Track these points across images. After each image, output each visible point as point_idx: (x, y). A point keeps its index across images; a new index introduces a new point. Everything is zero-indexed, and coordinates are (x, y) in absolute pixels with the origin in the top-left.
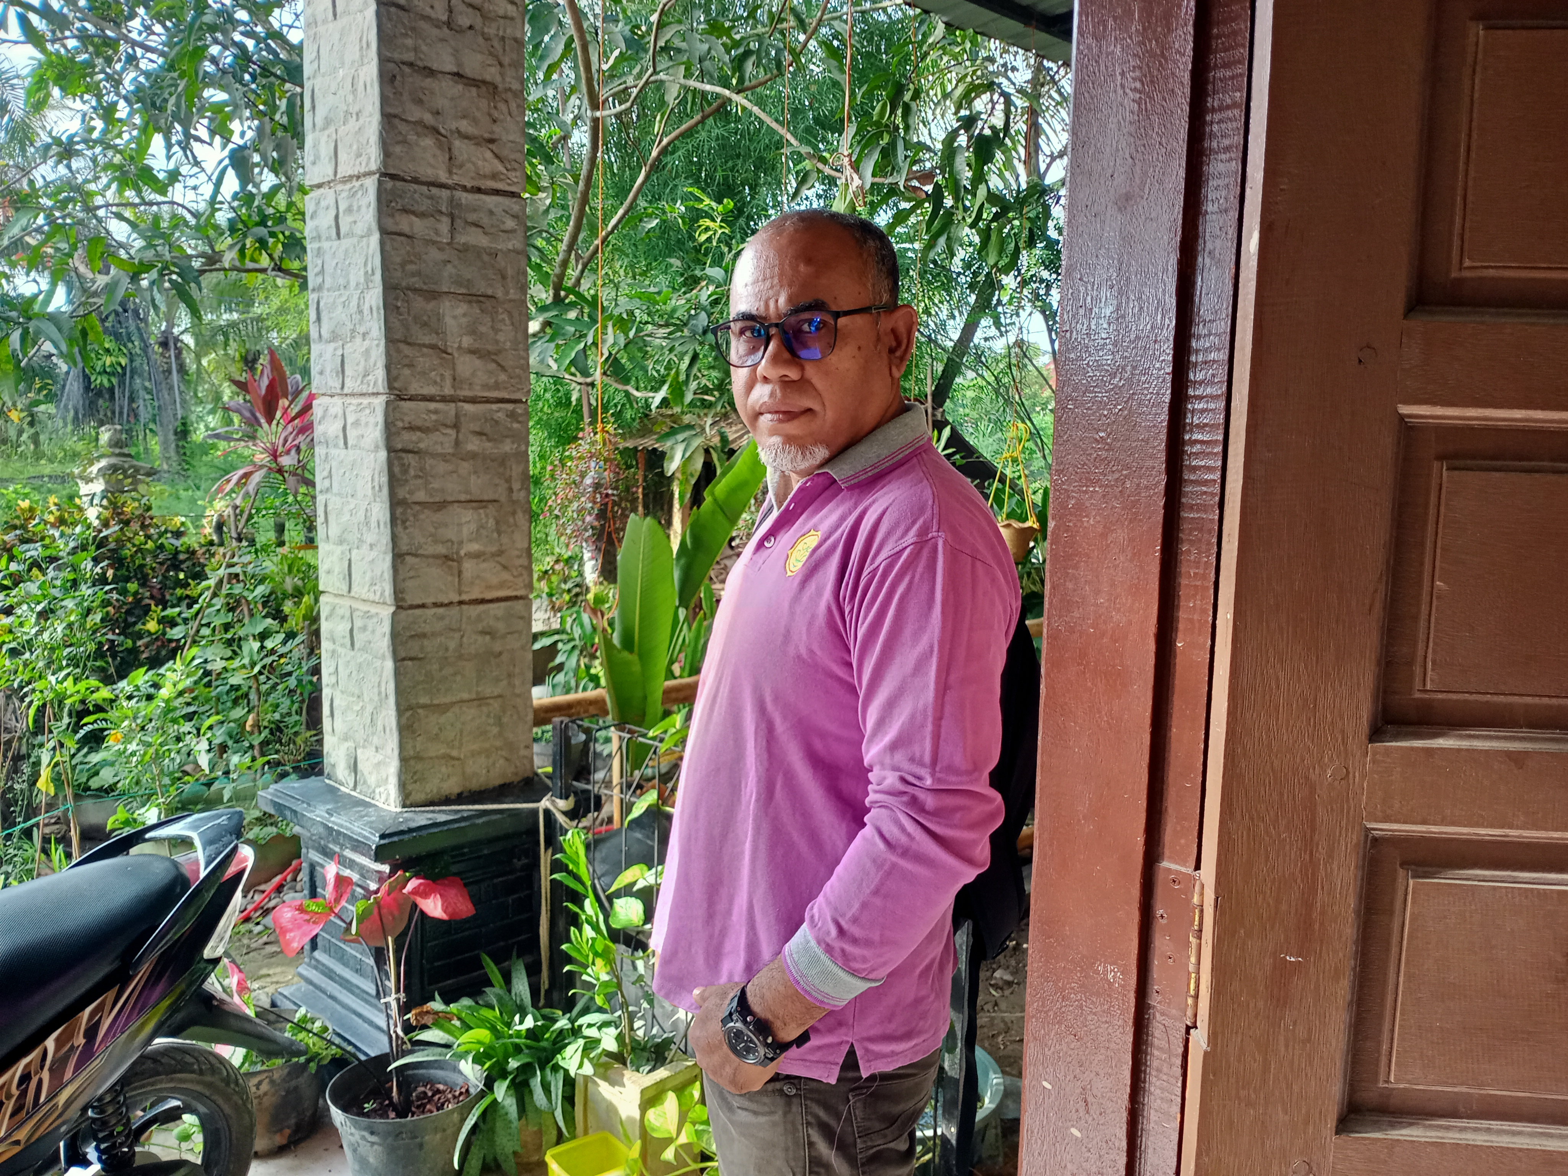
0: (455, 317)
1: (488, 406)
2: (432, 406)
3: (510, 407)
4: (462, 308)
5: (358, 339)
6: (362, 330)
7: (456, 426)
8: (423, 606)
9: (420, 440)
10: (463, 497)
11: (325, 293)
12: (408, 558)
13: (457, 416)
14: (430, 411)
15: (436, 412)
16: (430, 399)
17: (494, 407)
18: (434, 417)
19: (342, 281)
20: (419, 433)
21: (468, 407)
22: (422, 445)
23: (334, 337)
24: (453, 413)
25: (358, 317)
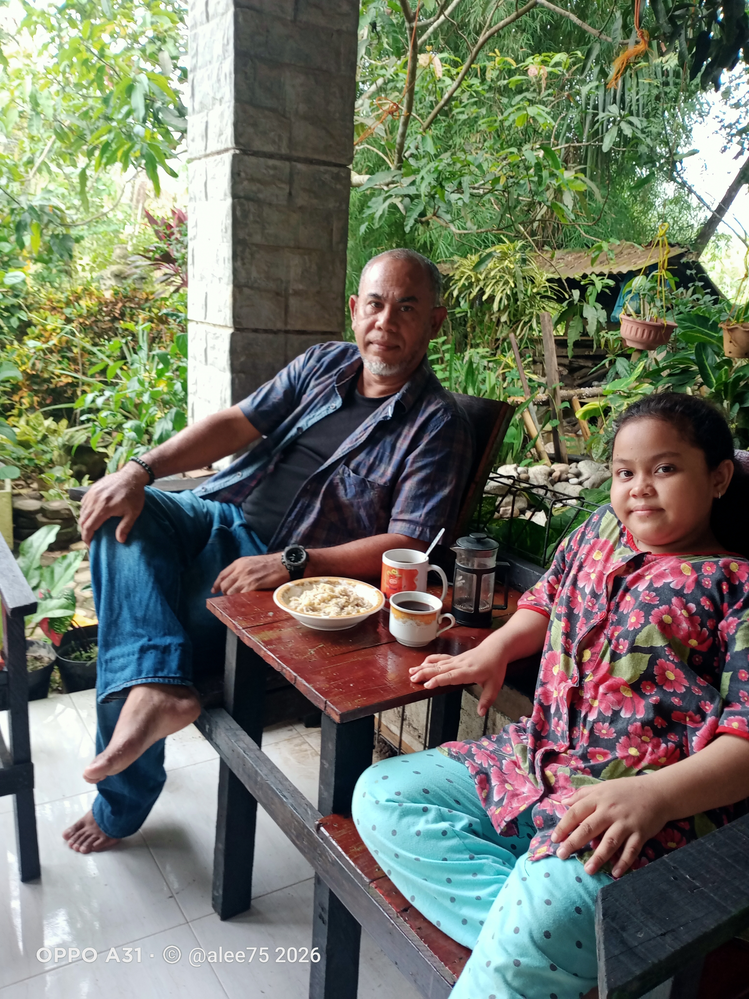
0: (293, 86)
1: (317, 167)
2: (271, 162)
3: (335, 170)
4: (301, 79)
5: (217, 105)
7: (291, 182)
8: (256, 331)
9: (259, 191)
10: (292, 244)
12: (245, 289)
13: (291, 174)
14: (268, 167)
15: (275, 168)
16: (271, 156)
17: (322, 168)
18: (272, 172)
20: (258, 185)
21: (300, 166)
22: (261, 196)
24: (287, 170)
25: (218, 85)
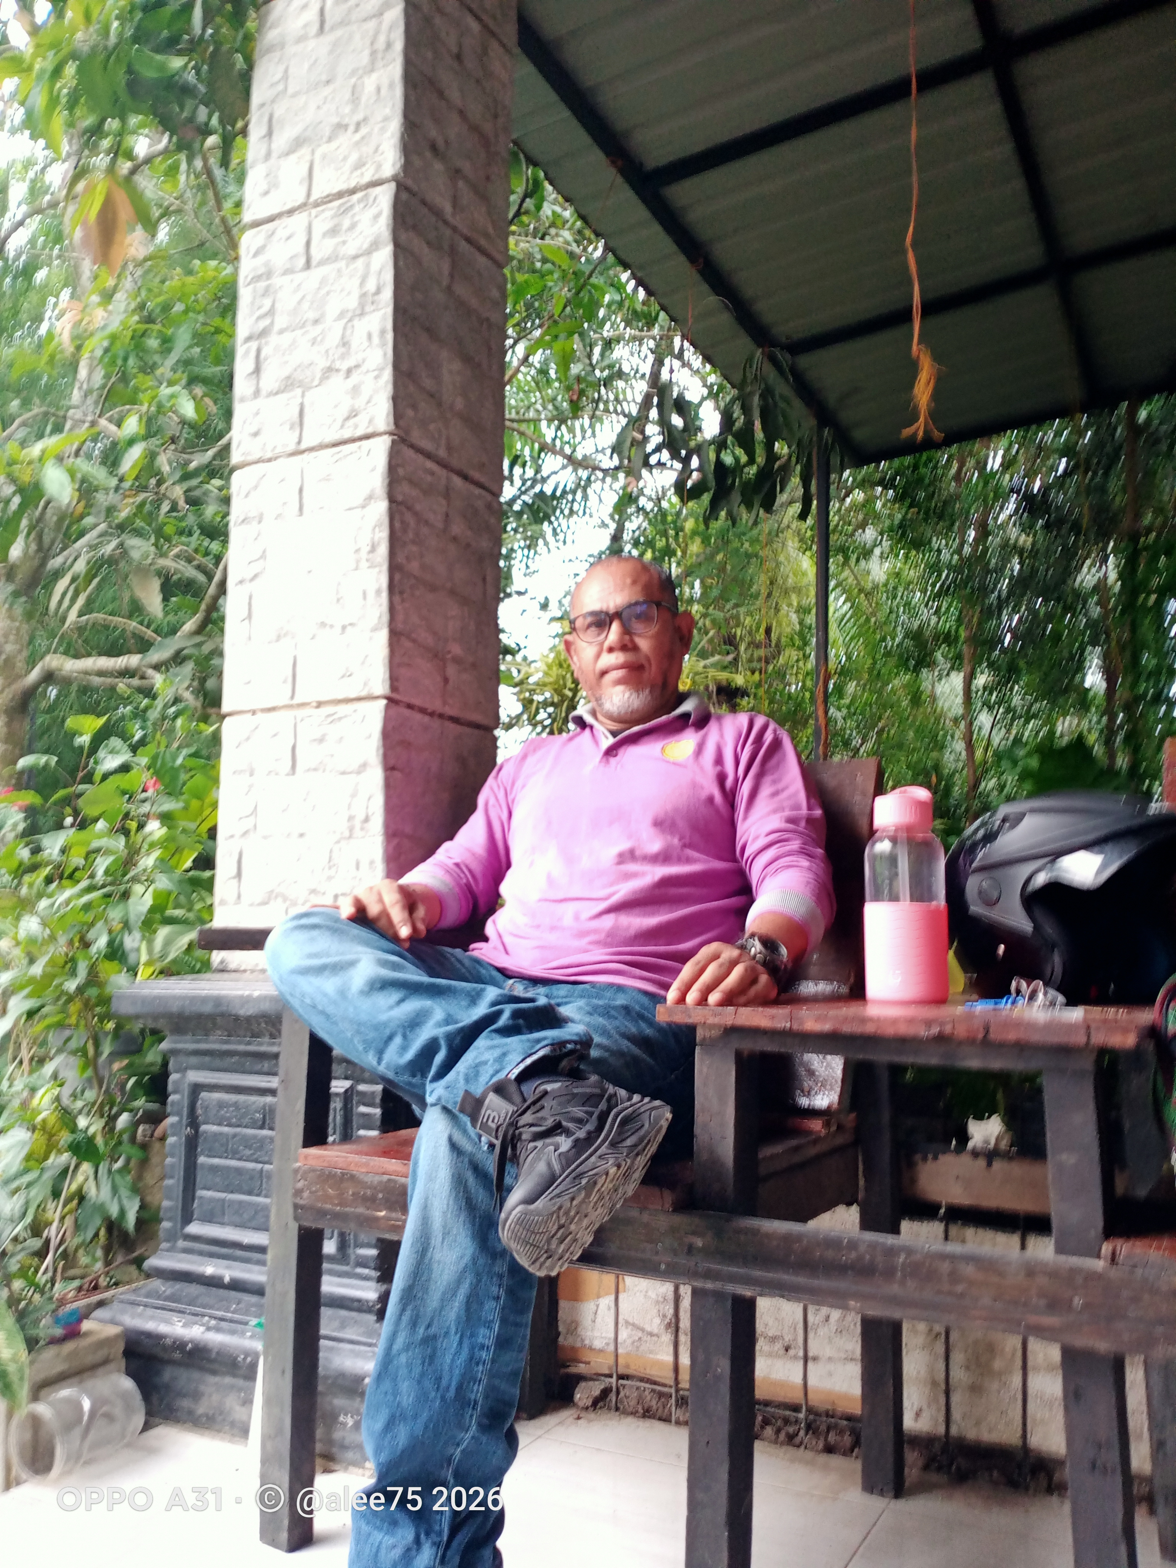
0: (450, 372)
1: (471, 487)
2: (428, 464)
3: (488, 497)
5: (336, 380)
6: (344, 366)
7: (447, 498)
8: (410, 706)
9: (418, 500)
10: (448, 585)
11: (273, 339)
12: (403, 639)
13: (447, 489)
14: (426, 470)
15: (432, 474)
16: (428, 456)
17: (476, 490)
18: (429, 478)
19: (311, 315)
20: (417, 492)
21: (457, 481)
22: (419, 507)
23: (288, 384)
24: (443, 482)
25: (342, 350)
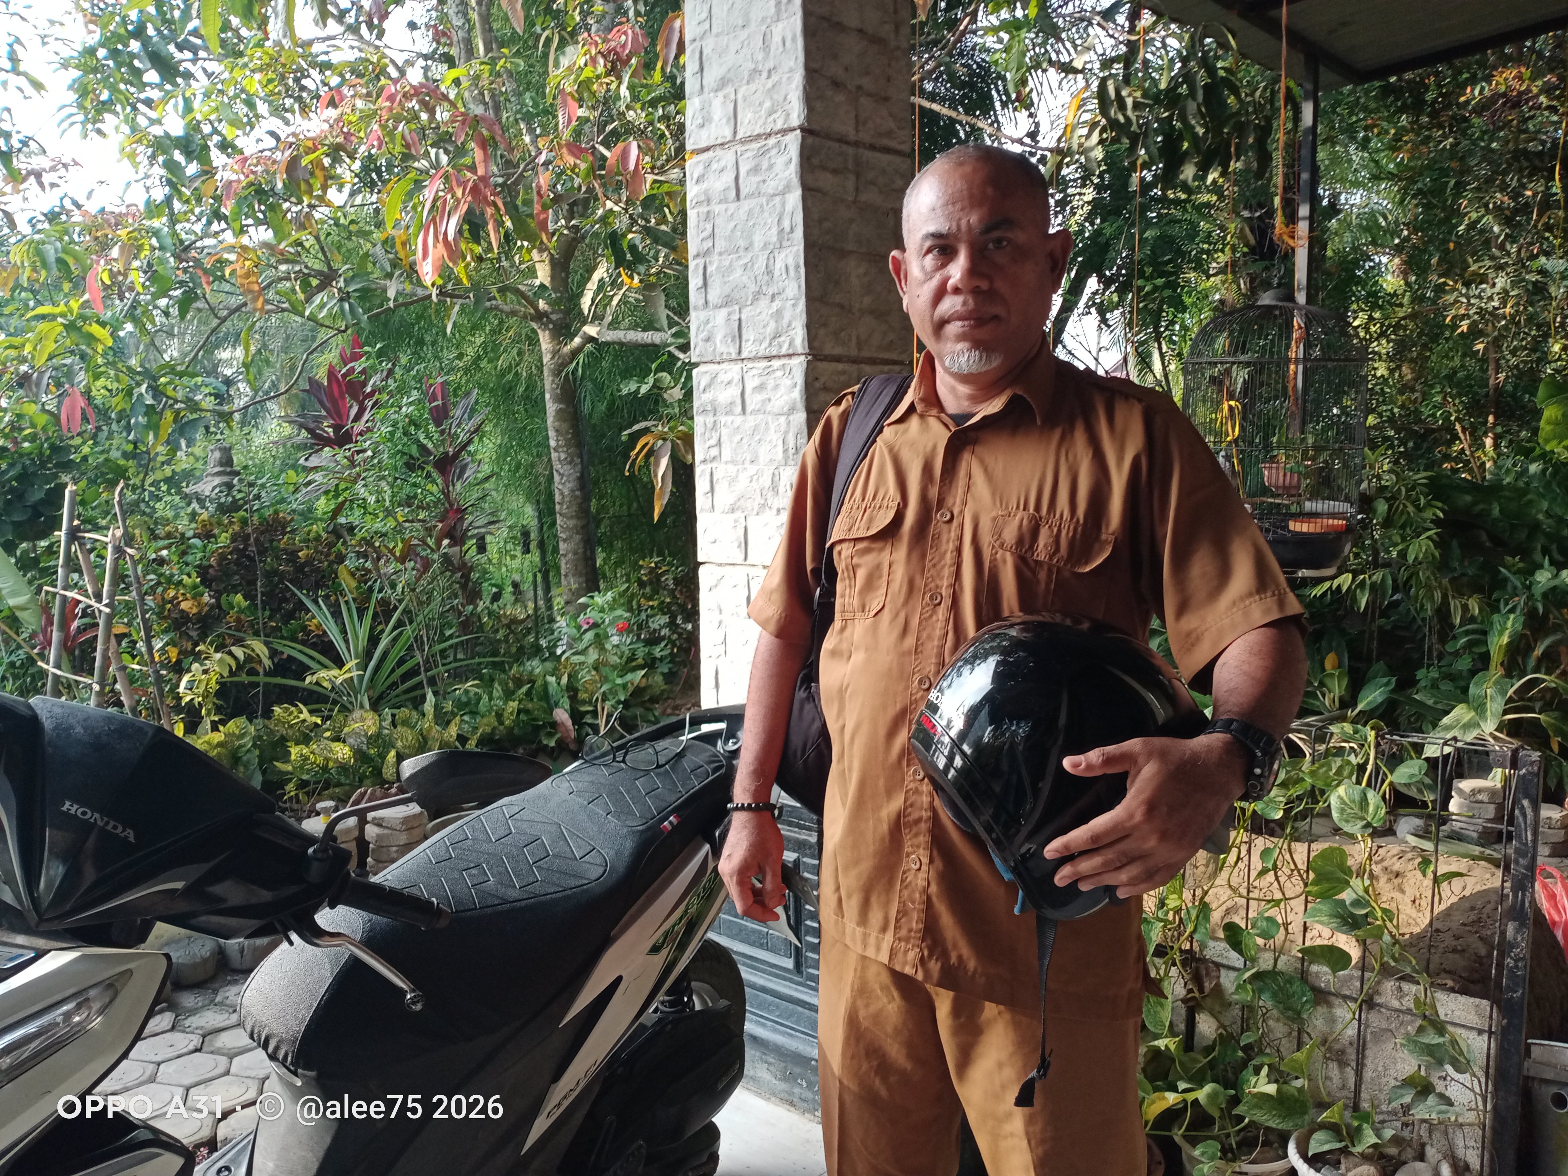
0: (858, 276)
1: (881, 367)
2: (841, 366)
4: (862, 267)
5: (764, 302)
11: (715, 257)
14: (839, 372)
15: (844, 372)
16: (840, 360)
17: (886, 368)
18: (842, 378)
19: (742, 243)
20: (831, 394)
21: (867, 368)
23: (727, 301)
24: (855, 374)
25: (766, 278)
